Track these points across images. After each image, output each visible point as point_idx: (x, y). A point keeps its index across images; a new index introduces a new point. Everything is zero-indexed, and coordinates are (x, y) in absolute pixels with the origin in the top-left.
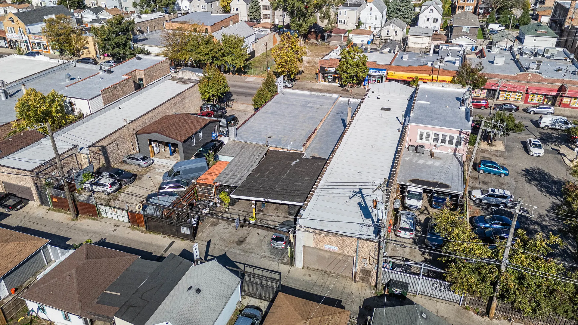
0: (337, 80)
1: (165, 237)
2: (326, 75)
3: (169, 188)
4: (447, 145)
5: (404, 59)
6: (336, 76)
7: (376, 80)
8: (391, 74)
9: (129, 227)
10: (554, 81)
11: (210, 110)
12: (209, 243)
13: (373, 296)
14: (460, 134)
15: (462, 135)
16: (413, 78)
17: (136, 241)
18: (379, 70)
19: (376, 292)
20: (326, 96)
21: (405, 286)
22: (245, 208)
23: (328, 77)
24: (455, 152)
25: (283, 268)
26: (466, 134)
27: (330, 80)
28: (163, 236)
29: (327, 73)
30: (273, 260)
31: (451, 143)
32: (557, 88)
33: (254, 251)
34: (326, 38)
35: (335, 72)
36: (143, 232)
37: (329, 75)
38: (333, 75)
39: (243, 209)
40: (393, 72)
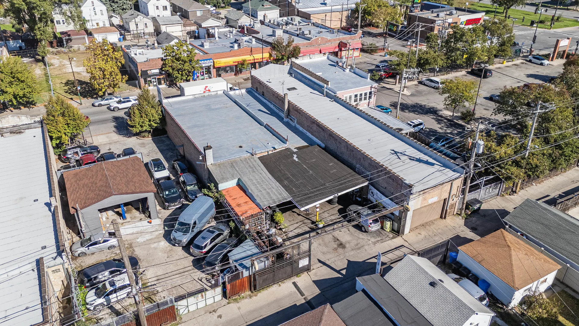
0: (163, 82)
1: (280, 285)
2: (149, 79)
4: (363, 101)
6: (161, 77)
7: (203, 72)
8: (218, 62)
9: (228, 303)
13: (464, 220)
14: (371, 89)
15: (373, 89)
16: (238, 62)
17: (261, 308)
18: (207, 60)
19: (463, 217)
21: (477, 201)
22: (293, 220)
23: (152, 81)
24: (368, 105)
26: (374, 88)
27: (155, 83)
28: (275, 285)
29: (150, 76)
30: (382, 241)
31: (365, 99)
32: (337, 45)
34: (65, 43)
35: (161, 74)
36: (250, 297)
37: (153, 78)
38: (157, 77)
39: (292, 221)
40: (219, 60)
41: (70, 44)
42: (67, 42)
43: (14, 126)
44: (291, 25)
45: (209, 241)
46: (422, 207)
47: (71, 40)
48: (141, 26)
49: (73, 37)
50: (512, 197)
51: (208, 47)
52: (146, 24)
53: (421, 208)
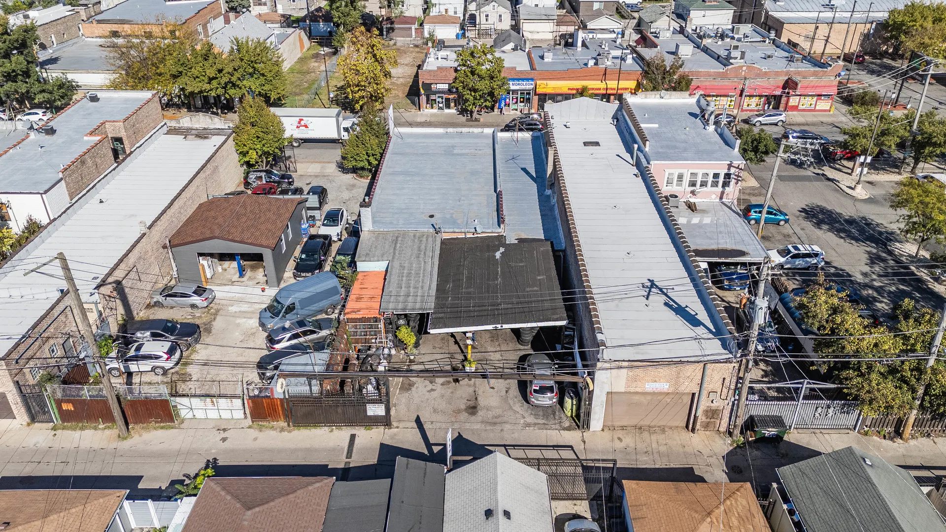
0: (452, 104)
1: (332, 431)
2: (433, 97)
3: (290, 339)
4: (709, 188)
5: (546, 60)
6: (451, 97)
7: (517, 98)
8: (542, 86)
9: (250, 427)
10: (777, 74)
11: (264, 182)
12: (418, 421)
13: (731, 448)
14: (729, 169)
15: (733, 170)
16: (577, 90)
17: (280, 451)
18: (523, 80)
19: (733, 441)
20: (473, 132)
21: (778, 421)
22: (440, 348)
23: (437, 100)
24: (721, 198)
25: (572, 437)
26: (738, 168)
27: (441, 105)
28: (326, 428)
29: (435, 93)
30: (544, 426)
31: (715, 184)
32: (781, 84)
33: (505, 419)
34: (385, 33)
35: (450, 91)
36: (282, 430)
37: (439, 97)
38: (445, 96)
39: (437, 349)
40: (545, 82)
41: (392, 35)
42: (388, 32)
43: (205, 129)
44: (729, 40)
45: (288, 335)
46: (630, 393)
47: (393, 29)
48: (493, 18)
49: (396, 26)
50: (888, 443)
51: (550, 60)
52: (500, 16)
53: (625, 393)
